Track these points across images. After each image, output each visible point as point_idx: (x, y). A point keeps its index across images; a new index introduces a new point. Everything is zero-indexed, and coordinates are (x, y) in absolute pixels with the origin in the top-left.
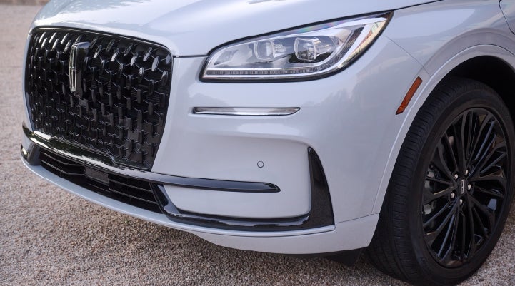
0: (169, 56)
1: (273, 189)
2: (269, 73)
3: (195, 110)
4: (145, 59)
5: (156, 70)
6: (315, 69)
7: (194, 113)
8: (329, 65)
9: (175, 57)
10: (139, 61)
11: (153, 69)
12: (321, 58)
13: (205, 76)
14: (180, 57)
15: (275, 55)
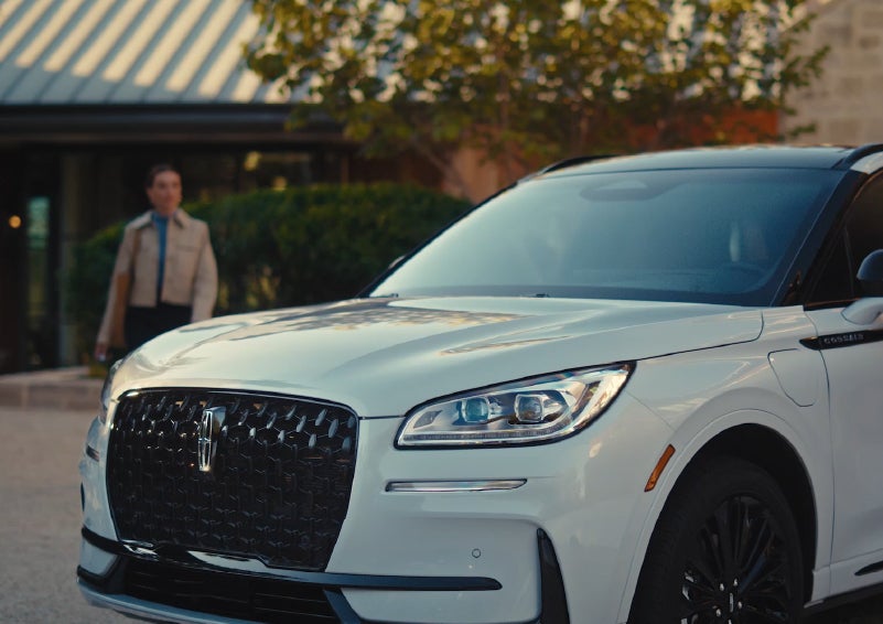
0: (351, 418)
1: (492, 585)
2: (484, 436)
3: (389, 487)
4: (318, 423)
5: (335, 437)
6: (543, 432)
7: (387, 490)
8: (559, 427)
9: (360, 418)
10: (309, 426)
11: (331, 434)
12: (550, 418)
13: (401, 441)
14: (367, 418)
15: (490, 417)
